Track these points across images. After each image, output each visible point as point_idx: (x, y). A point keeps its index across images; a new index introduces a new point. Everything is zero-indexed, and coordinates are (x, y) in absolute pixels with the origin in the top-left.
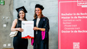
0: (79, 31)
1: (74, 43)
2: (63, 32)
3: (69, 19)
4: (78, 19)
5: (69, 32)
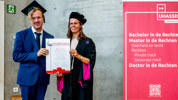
0: (160, 65)
1: (151, 86)
2: (131, 65)
3: (142, 43)
4: (158, 43)
5: (142, 66)
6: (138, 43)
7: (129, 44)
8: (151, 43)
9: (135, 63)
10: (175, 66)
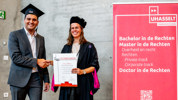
0: (152, 70)
1: (142, 91)
2: (121, 70)
3: (133, 48)
4: (149, 47)
5: (133, 71)
6: (129, 47)
7: (120, 48)
8: (142, 47)
9: (126, 68)
10: (169, 70)
